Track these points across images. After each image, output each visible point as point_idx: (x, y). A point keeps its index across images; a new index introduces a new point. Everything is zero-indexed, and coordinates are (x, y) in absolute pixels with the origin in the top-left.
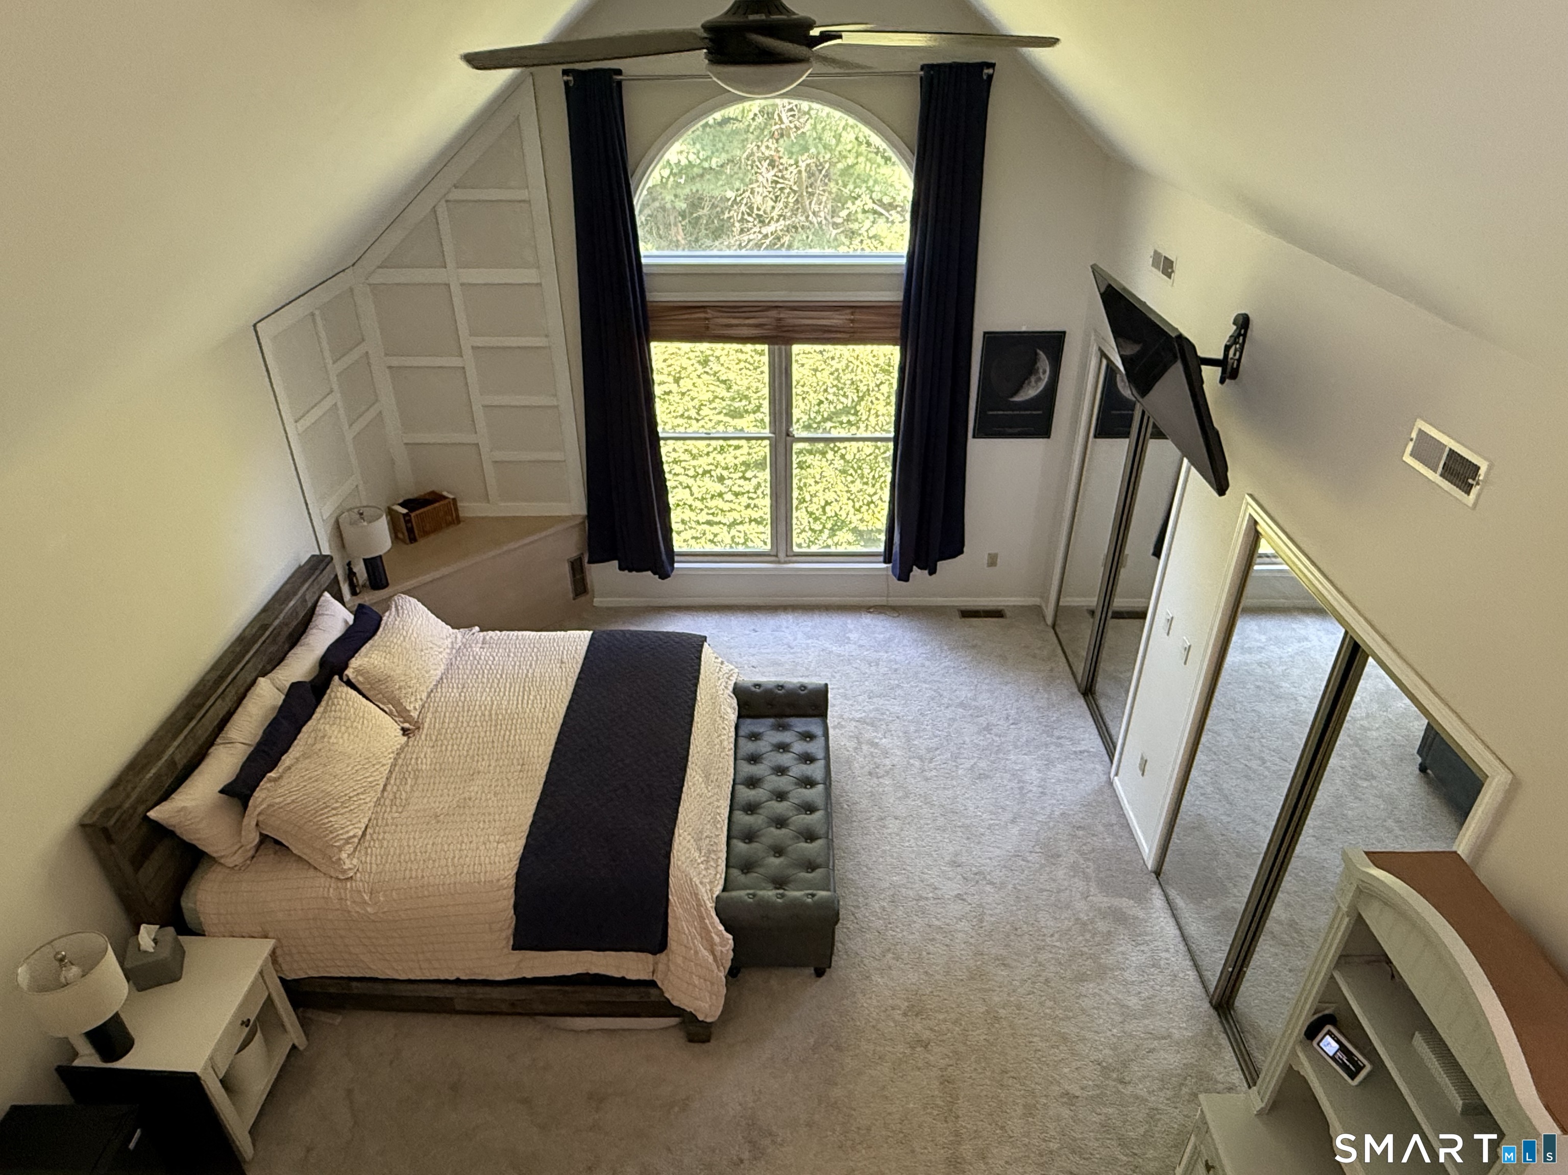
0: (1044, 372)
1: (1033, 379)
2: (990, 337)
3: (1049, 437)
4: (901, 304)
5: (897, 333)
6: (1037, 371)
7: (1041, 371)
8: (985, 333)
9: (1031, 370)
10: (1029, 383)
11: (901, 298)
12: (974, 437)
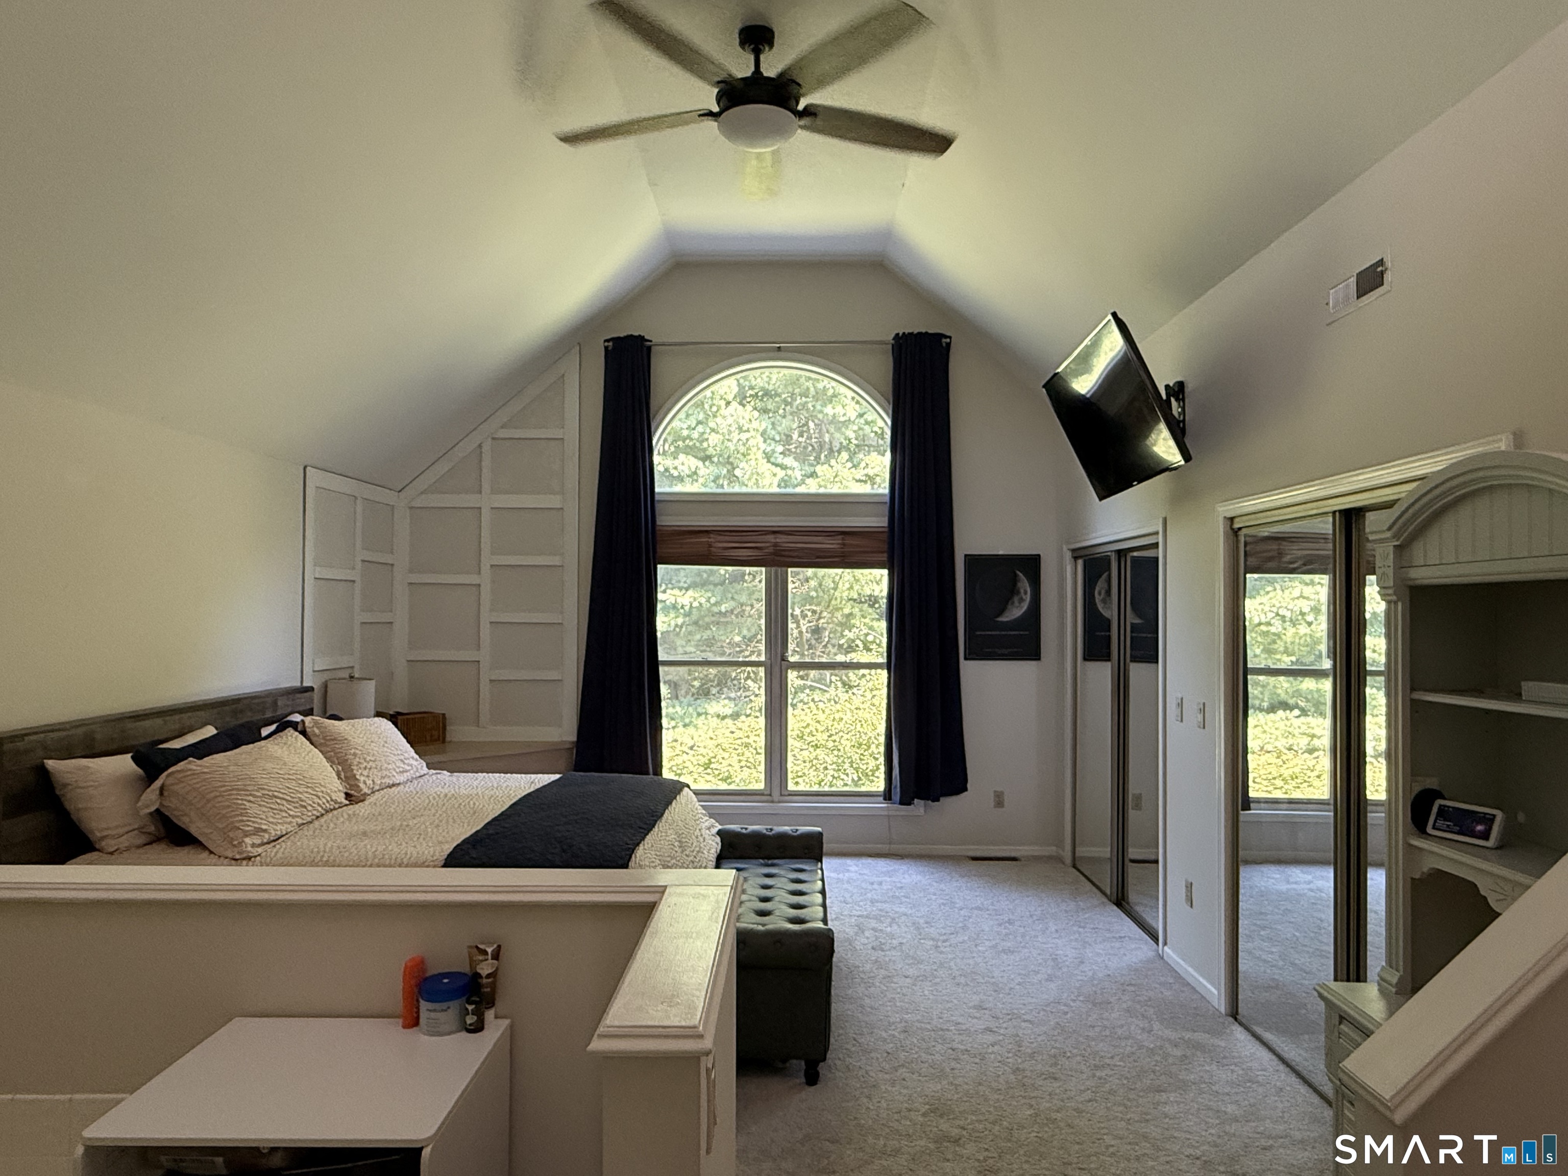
0: (1026, 593)
1: (1016, 599)
2: (971, 560)
3: (1039, 659)
4: (886, 530)
5: (884, 557)
6: (1018, 593)
7: (1022, 591)
8: (966, 556)
9: (1013, 591)
10: (1013, 603)
11: (886, 524)
12: (966, 659)
